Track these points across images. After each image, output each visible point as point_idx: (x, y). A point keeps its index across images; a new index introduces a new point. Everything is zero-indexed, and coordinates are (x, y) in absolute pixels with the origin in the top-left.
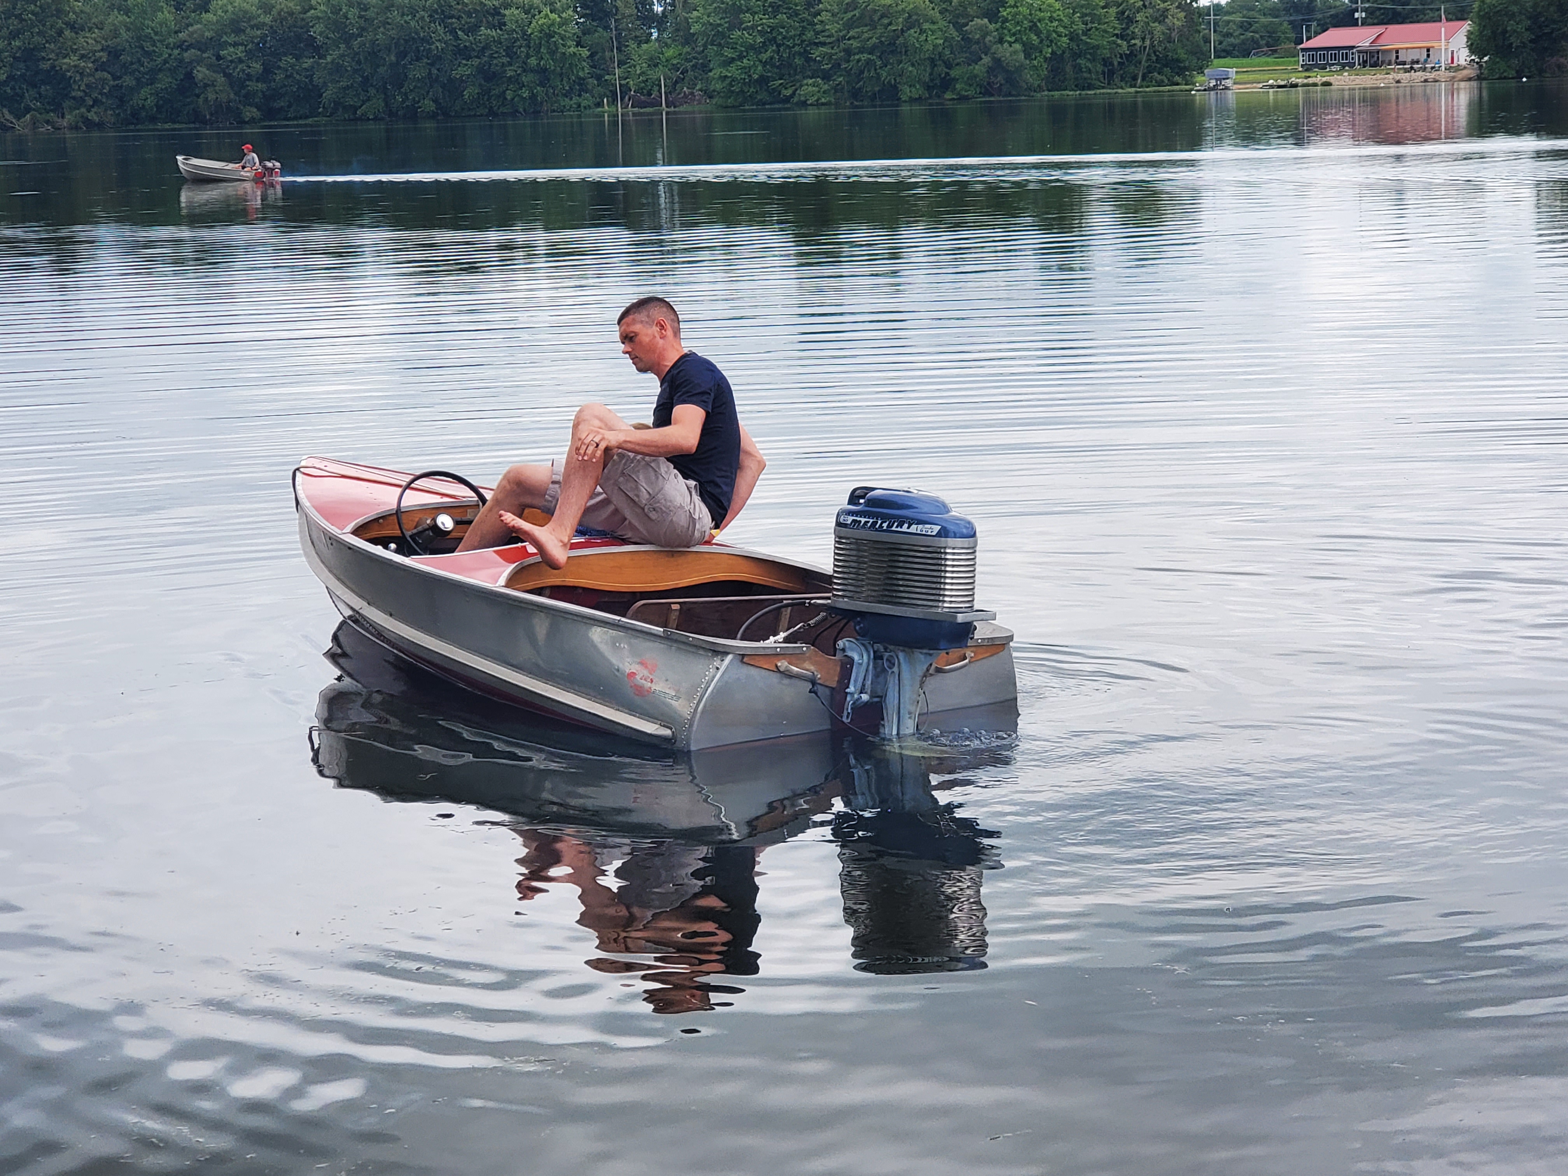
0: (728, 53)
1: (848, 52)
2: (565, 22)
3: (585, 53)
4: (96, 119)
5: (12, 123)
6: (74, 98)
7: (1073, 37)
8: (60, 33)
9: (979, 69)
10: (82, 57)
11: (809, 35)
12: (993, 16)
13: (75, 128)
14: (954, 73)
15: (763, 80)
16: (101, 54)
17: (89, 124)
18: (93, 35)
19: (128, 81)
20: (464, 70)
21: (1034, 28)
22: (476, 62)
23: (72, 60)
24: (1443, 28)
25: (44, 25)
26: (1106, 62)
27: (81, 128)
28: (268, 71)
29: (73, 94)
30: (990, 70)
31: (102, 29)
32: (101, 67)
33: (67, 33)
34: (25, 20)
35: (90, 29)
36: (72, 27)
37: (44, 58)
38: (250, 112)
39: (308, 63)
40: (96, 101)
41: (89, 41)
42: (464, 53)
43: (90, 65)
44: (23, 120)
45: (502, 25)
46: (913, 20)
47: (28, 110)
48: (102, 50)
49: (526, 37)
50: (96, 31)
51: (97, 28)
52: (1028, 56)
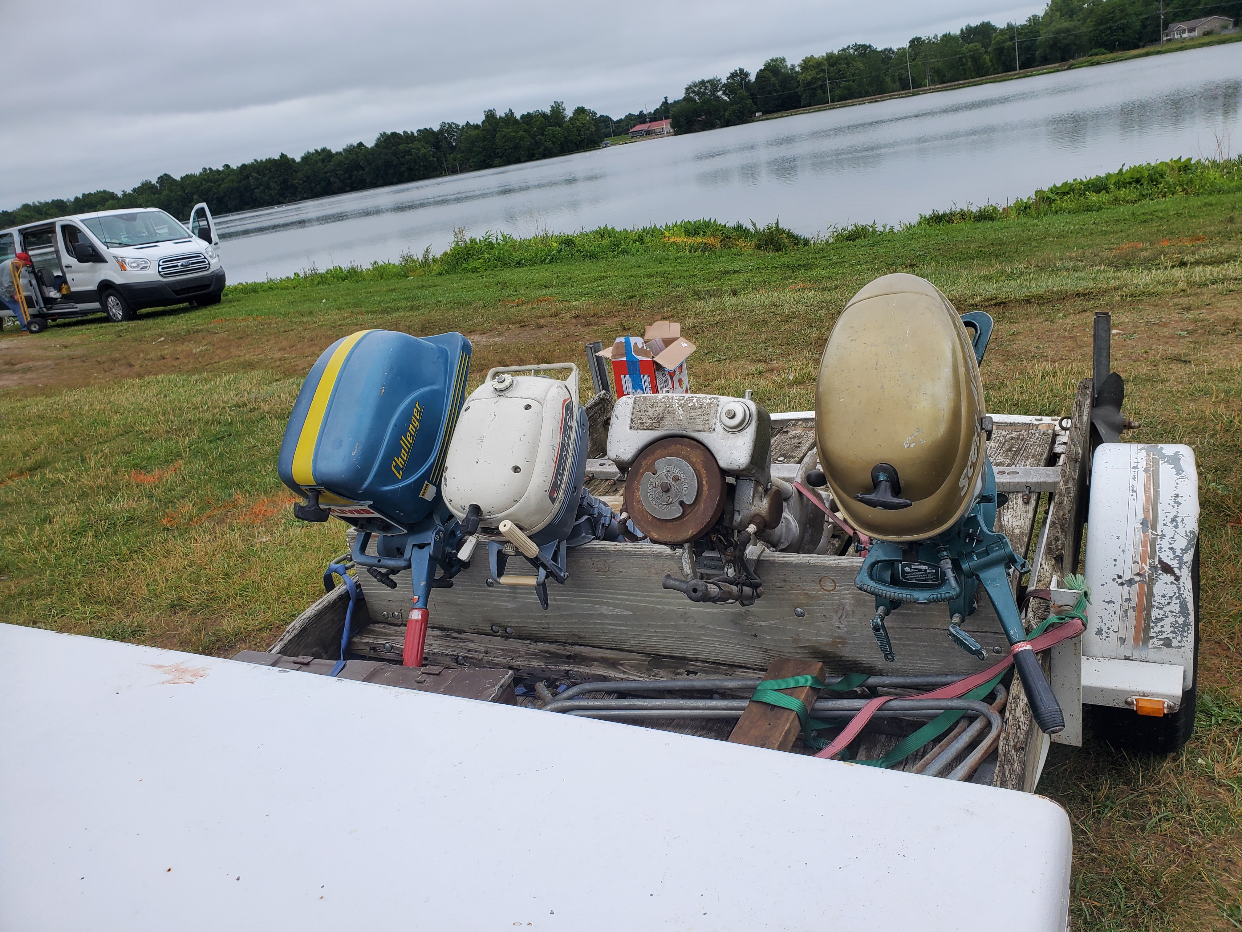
0: (473, 154)
7: (565, 138)
11: (494, 146)
12: (542, 135)
14: (535, 152)
15: (484, 161)
23: (297, 181)
24: (664, 122)
30: (544, 150)
41: (300, 175)
42: (402, 164)
46: (522, 138)
52: (553, 144)
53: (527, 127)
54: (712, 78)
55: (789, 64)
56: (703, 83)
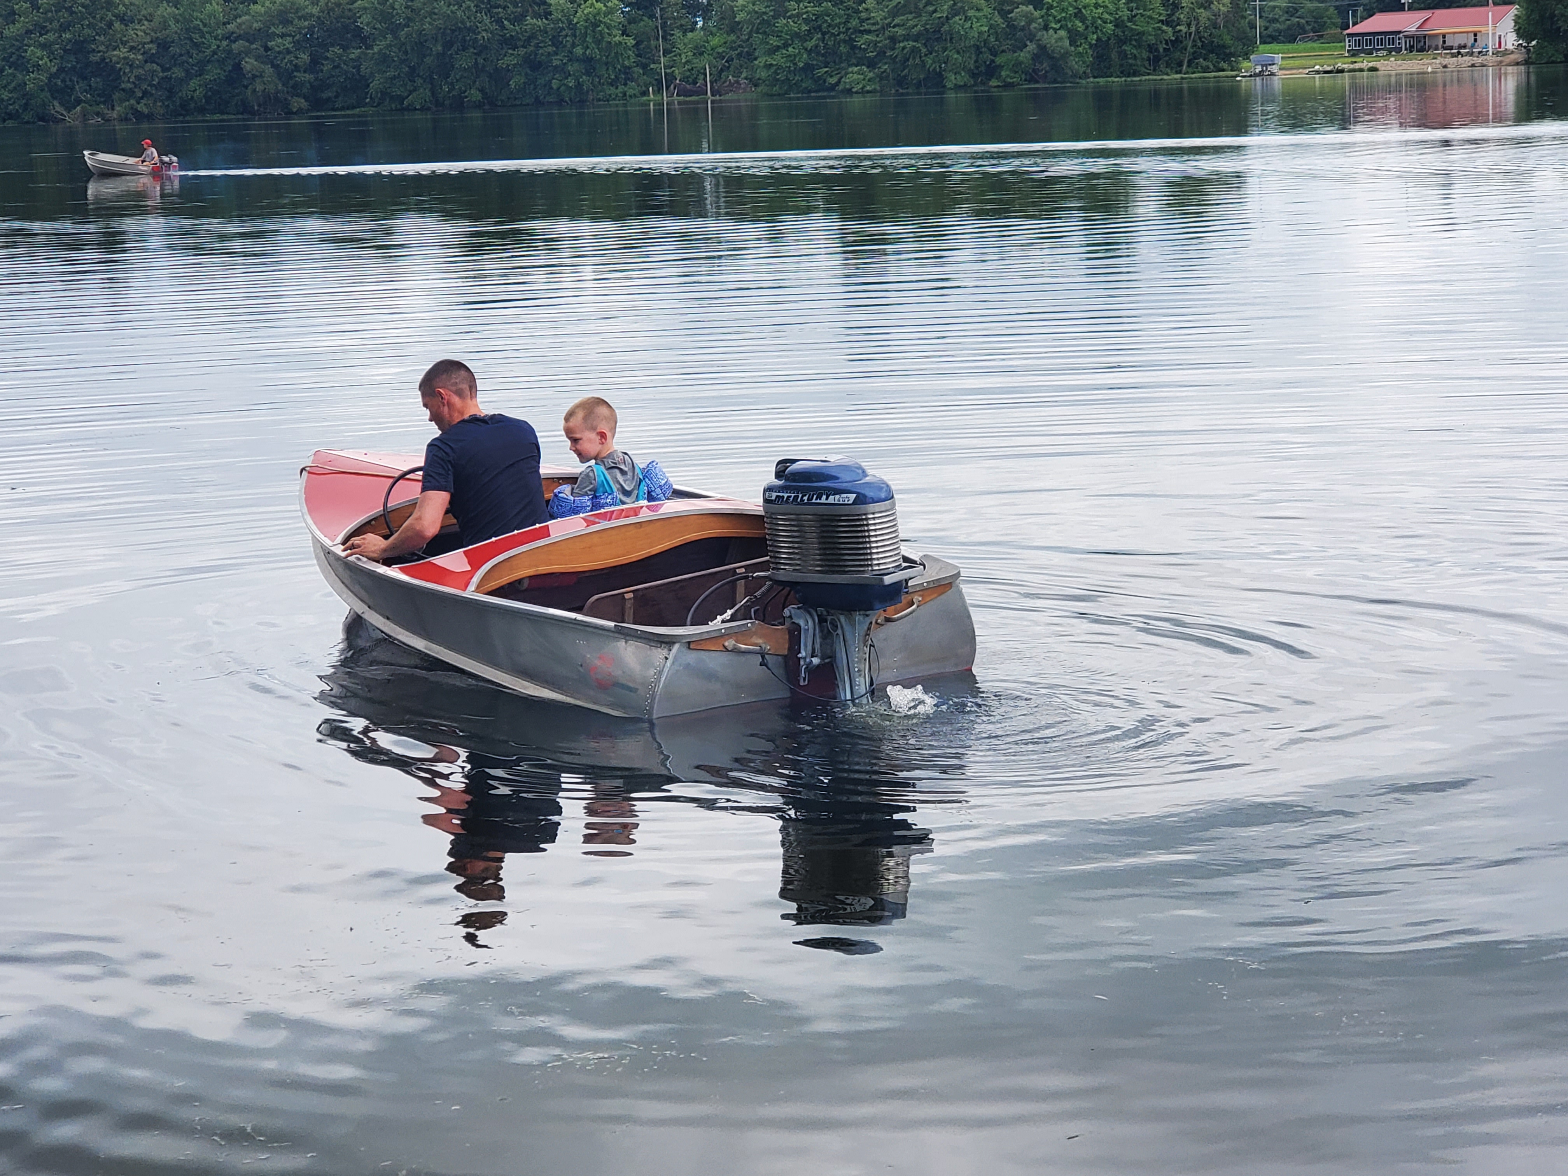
0: (774, 41)
1: (893, 39)
2: (610, 12)
3: (631, 41)
4: (146, 111)
5: (62, 115)
6: (123, 90)
7: (1118, 24)
8: (110, 25)
9: (1024, 56)
10: (132, 48)
11: (854, 23)
12: (1037, 2)
13: (124, 119)
14: (999, 60)
15: (808, 68)
16: (151, 46)
17: (139, 115)
18: (143, 27)
19: (178, 72)
20: (510, 59)
21: (1078, 14)
22: (522, 51)
23: (123, 52)
24: (1490, 12)
25: (94, 18)
26: (1151, 48)
27: (131, 120)
28: (315, 63)
29: (123, 86)
30: (1036, 57)
31: (151, 21)
32: (150, 59)
33: (117, 25)
34: (75, 12)
35: (140, 21)
36: (122, 19)
37: (94, 50)
38: (298, 103)
39: (355, 53)
40: (145, 93)
41: (138, 33)
42: (510, 42)
43: (140, 57)
44: (74, 111)
45: (547, 14)
46: (958, 7)
47: (78, 102)
48: (152, 42)
49: (572, 26)
50: (146, 23)
51: (147, 20)
52: (1073, 42)
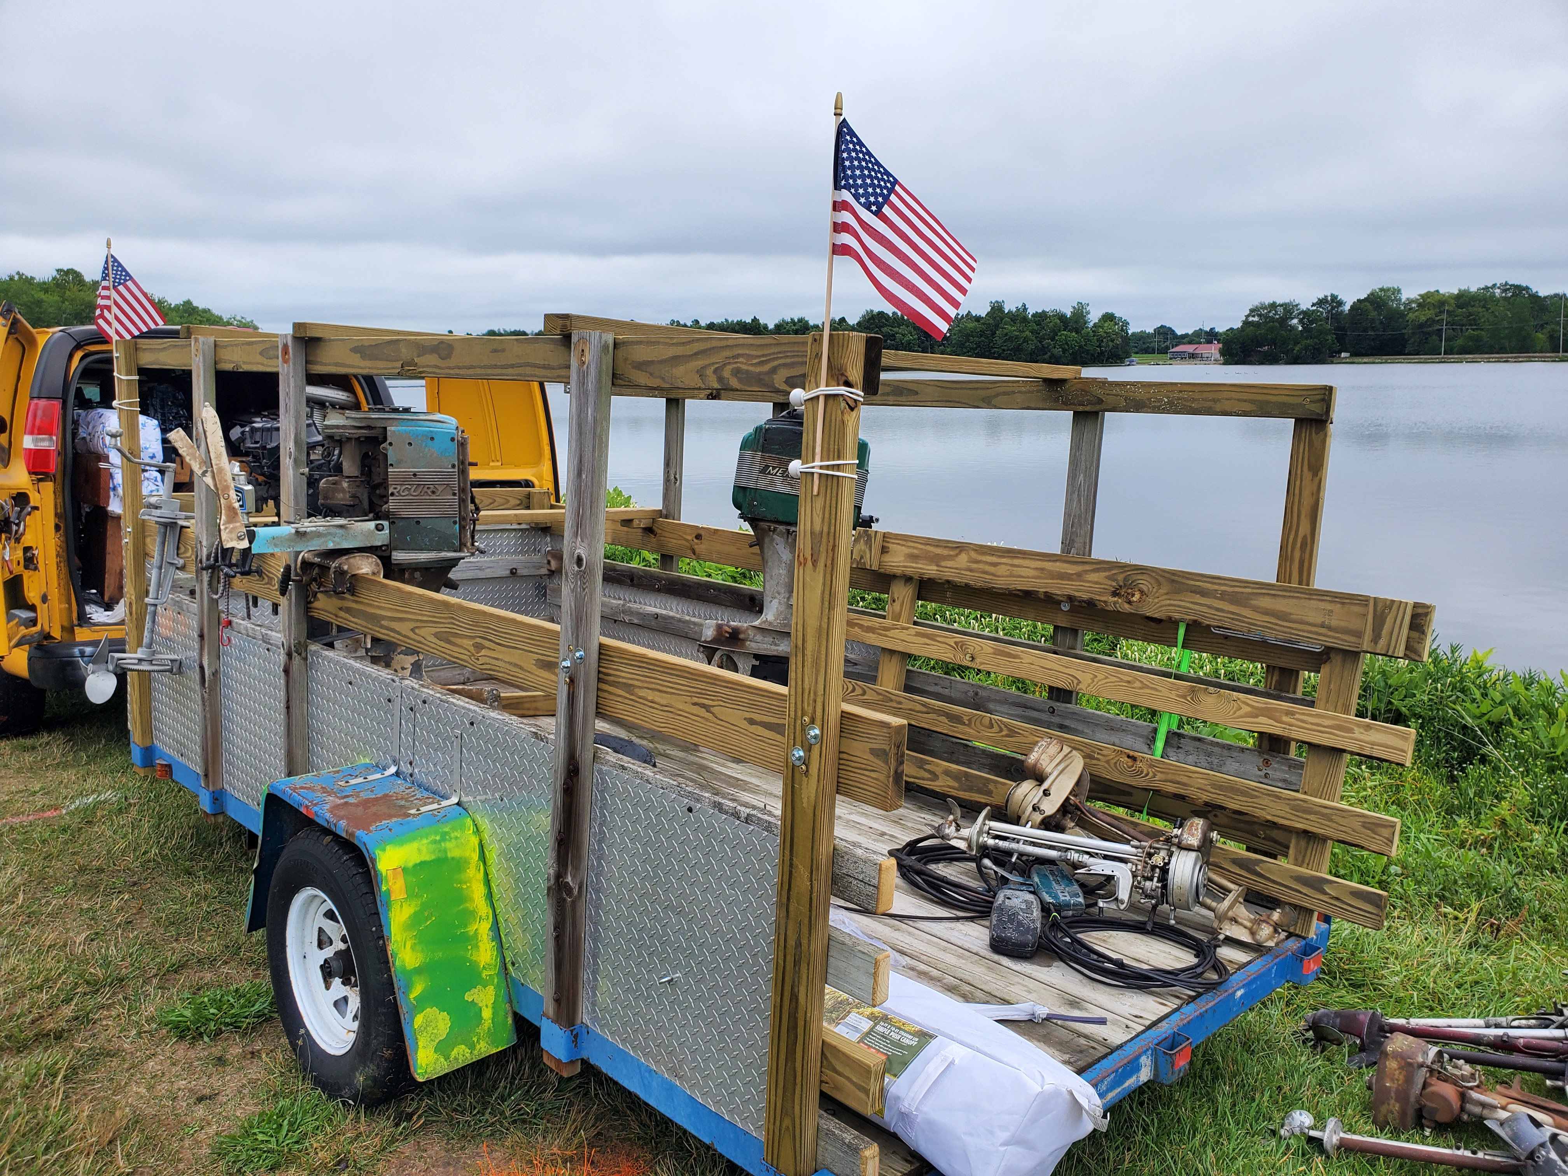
7: (1081, 347)
12: (1053, 339)
21: (1067, 343)
26: (1093, 355)
52: (1063, 352)
53: (1036, 328)
54: (1287, 301)
55: (1404, 296)
56: (1273, 306)
